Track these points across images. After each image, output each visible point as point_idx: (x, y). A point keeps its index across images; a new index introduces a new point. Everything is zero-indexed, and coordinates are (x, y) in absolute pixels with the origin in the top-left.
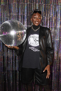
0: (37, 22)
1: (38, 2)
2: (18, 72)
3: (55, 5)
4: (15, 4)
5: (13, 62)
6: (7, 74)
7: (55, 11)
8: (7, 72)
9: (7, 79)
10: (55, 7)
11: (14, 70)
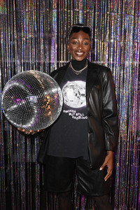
0: (81, 52)
2: (38, 167)
3: (121, 15)
4: (31, 12)
6: (12, 171)
7: (121, 27)
9: (14, 182)
10: (122, 17)
11: (28, 161)
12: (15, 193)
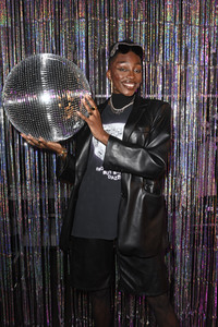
0: (130, 83)
1: (125, 16)
2: (60, 254)
3: (181, 25)
5: (41, 218)
6: (23, 261)
7: (181, 43)
8: (25, 253)
9: (26, 276)
10: (181, 29)
11: (45, 244)
12: (28, 292)
